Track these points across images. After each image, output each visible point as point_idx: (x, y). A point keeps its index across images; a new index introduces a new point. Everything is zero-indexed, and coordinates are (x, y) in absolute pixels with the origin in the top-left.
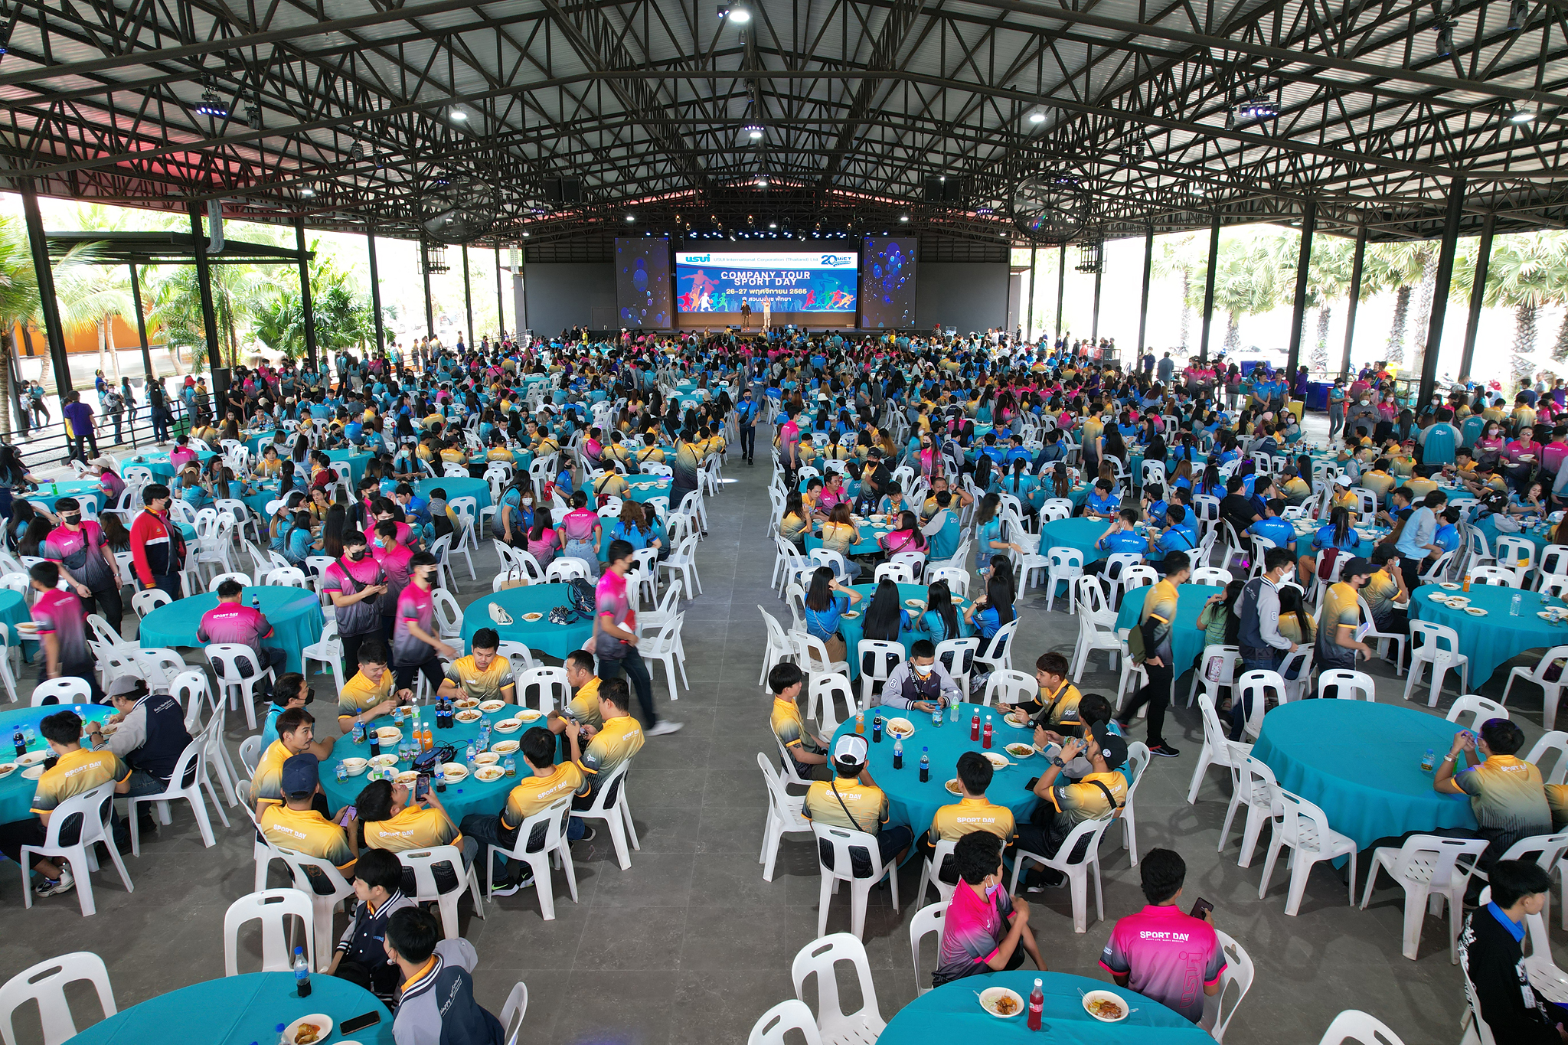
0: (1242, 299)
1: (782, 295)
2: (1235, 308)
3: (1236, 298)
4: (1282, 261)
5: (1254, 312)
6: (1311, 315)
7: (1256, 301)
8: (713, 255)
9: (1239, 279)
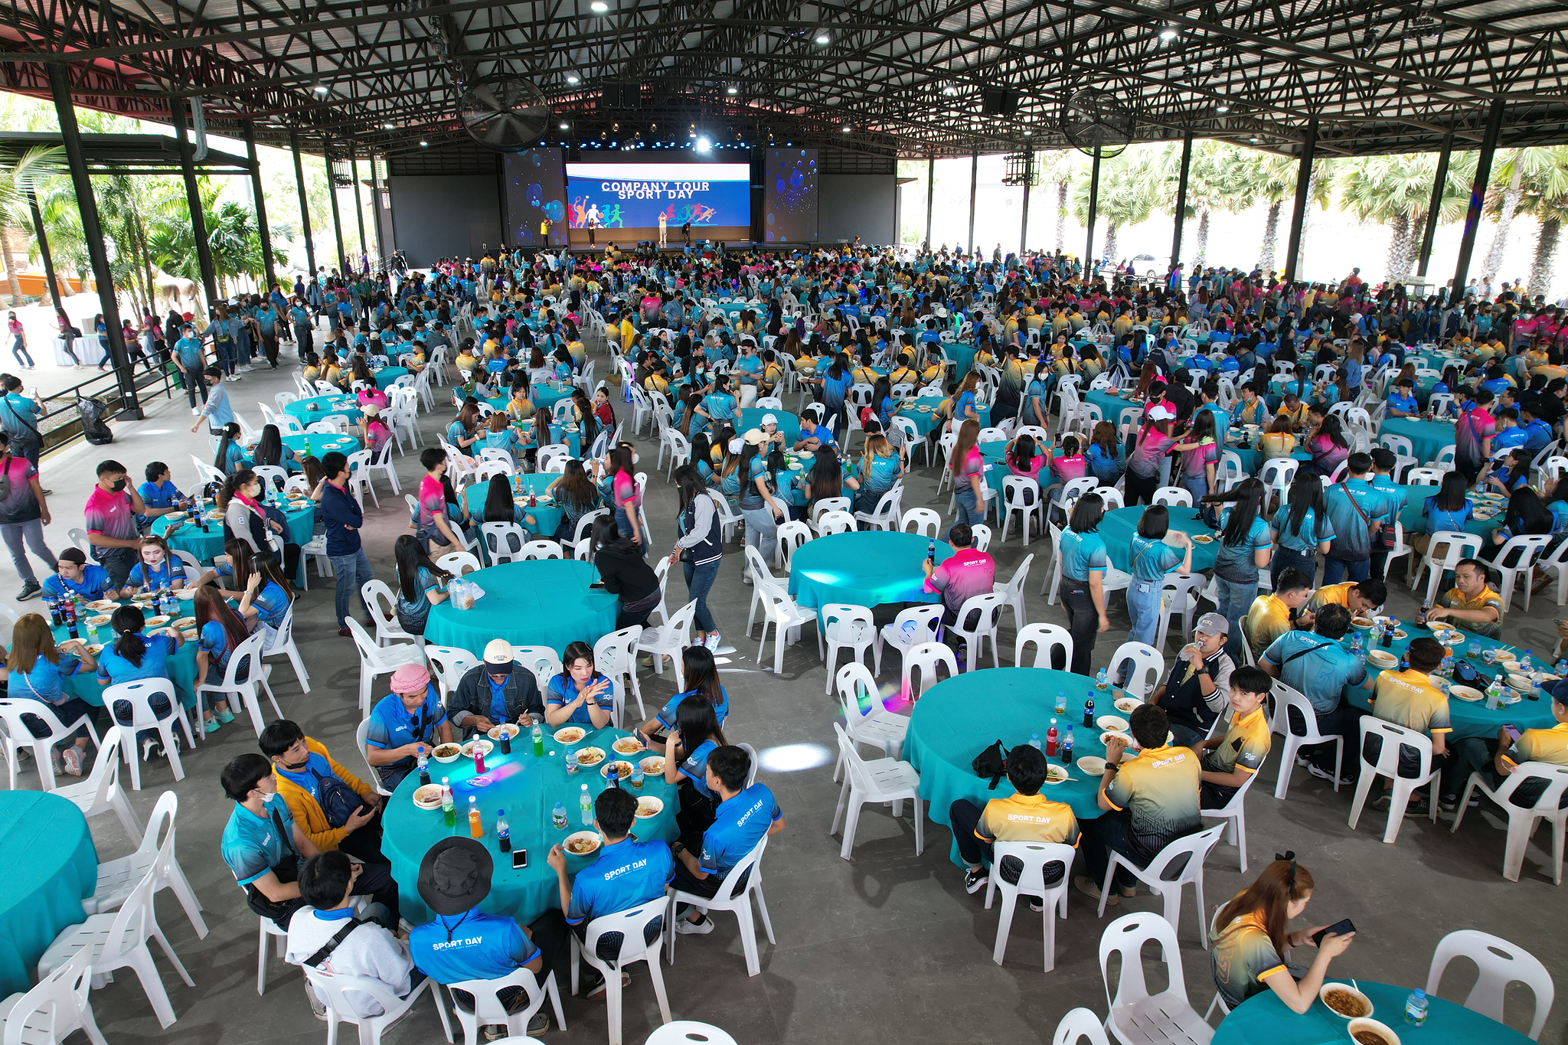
0: (1125, 212)
2: (1117, 219)
3: (1118, 209)
4: (1167, 174)
5: (1134, 222)
6: (1190, 225)
7: (1136, 212)
9: (1121, 191)
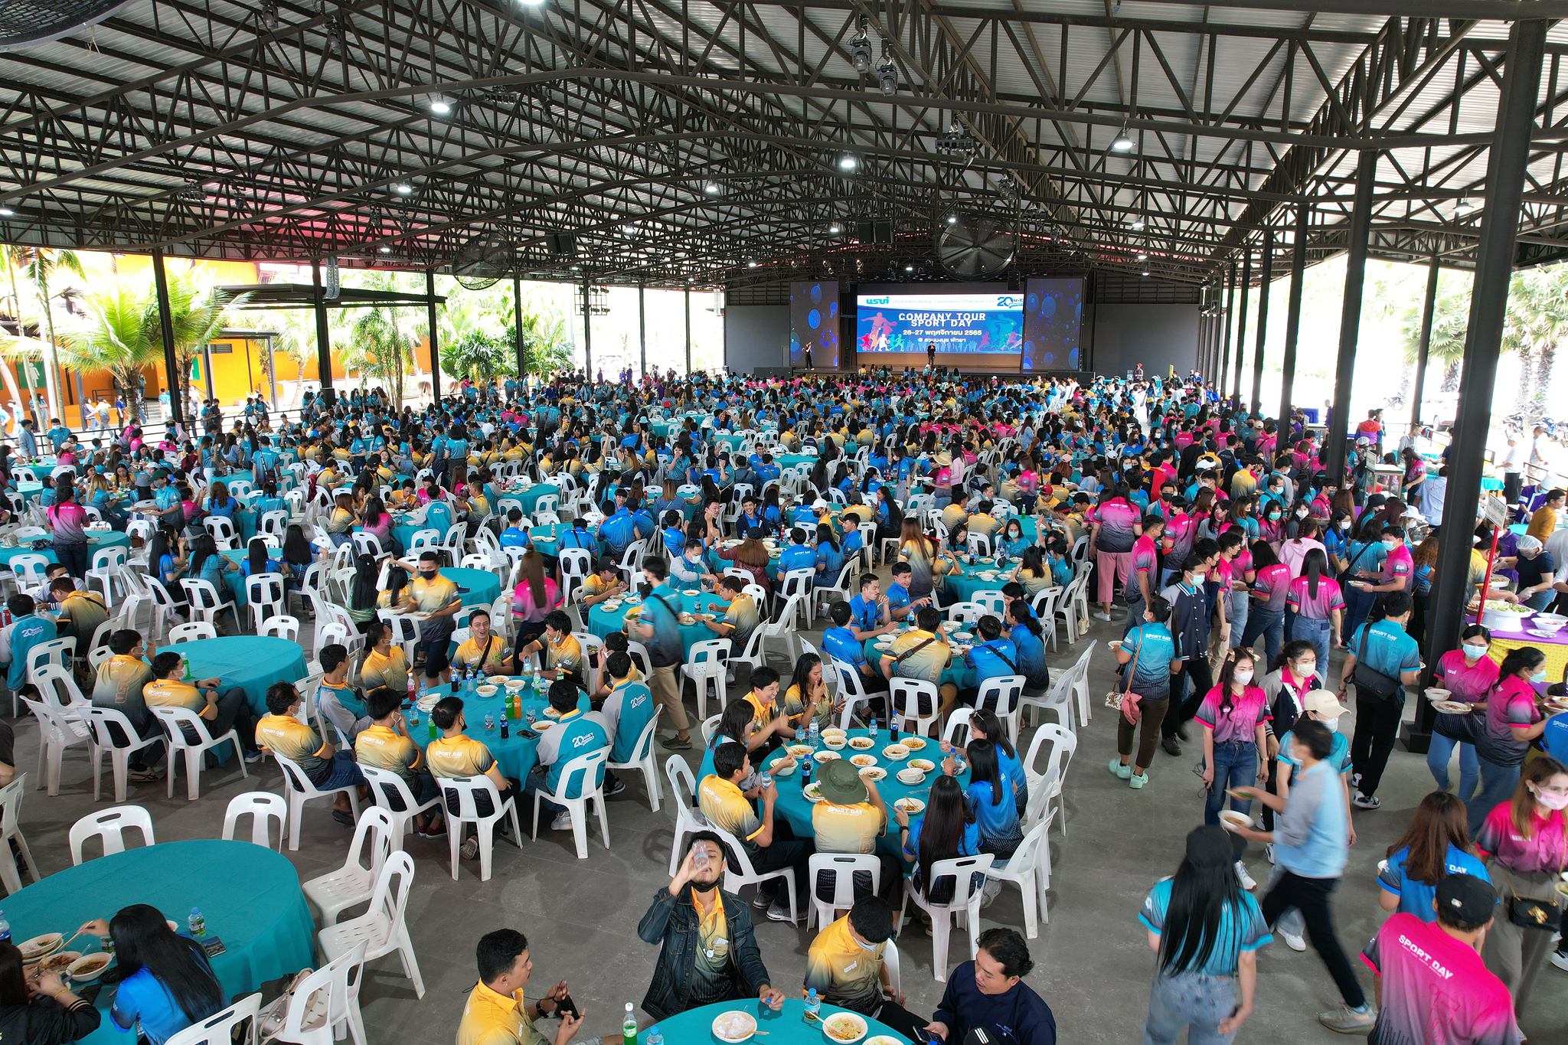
1: (958, 337)
8: (892, 298)
